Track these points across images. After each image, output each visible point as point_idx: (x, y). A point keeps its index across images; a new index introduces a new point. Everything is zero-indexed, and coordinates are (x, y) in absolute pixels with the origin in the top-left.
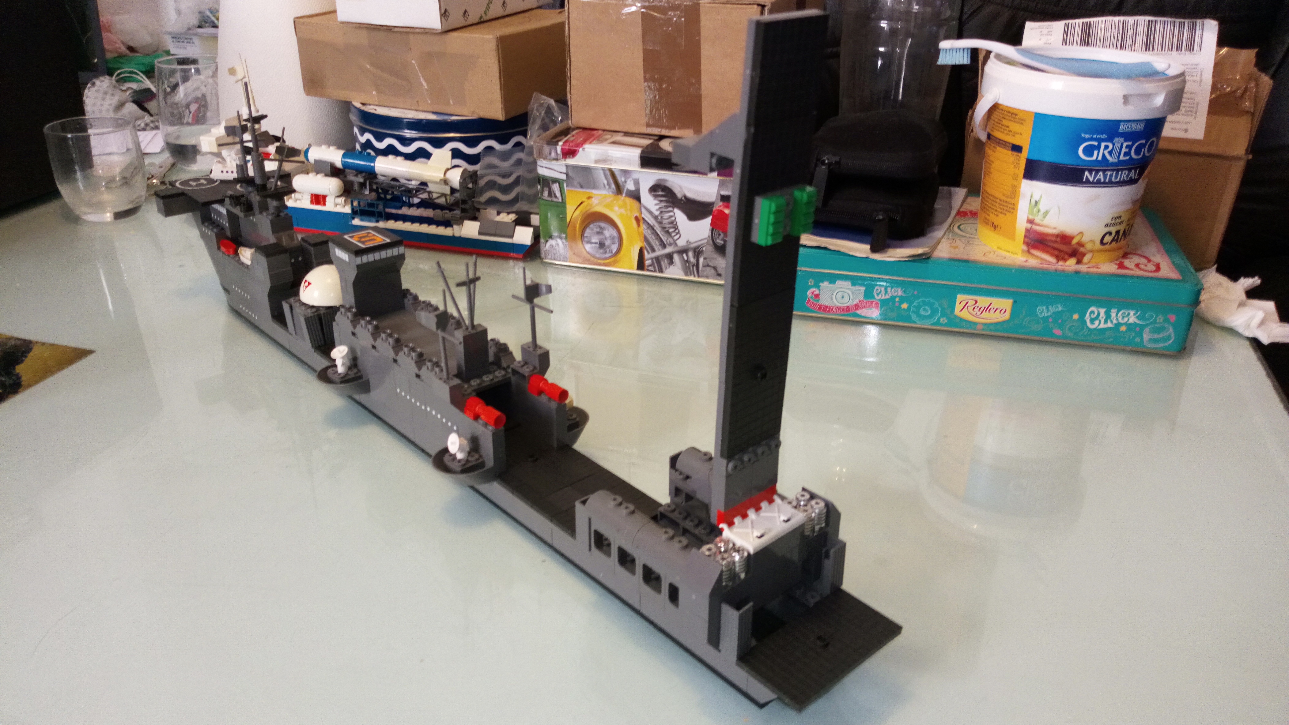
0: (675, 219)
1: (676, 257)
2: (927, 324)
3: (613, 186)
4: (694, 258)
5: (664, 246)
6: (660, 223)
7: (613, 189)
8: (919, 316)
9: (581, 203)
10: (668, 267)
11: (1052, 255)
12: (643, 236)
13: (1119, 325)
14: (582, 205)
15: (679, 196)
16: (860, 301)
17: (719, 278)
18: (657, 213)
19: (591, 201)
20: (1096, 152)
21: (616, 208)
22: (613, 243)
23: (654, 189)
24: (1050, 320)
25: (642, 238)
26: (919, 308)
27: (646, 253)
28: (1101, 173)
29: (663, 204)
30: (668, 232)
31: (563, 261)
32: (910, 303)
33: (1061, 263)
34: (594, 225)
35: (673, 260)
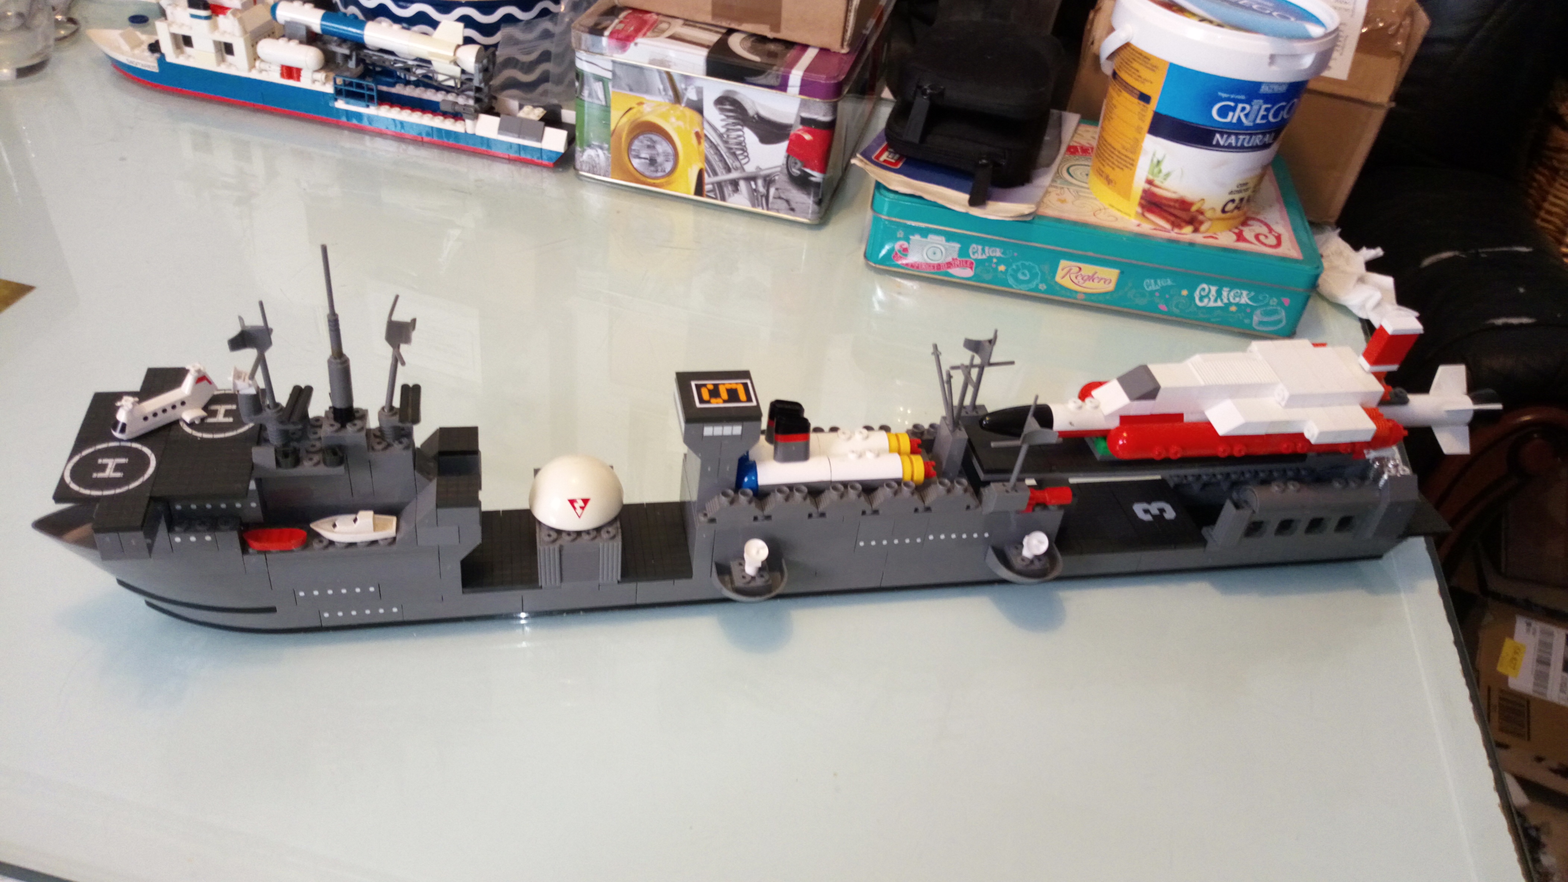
0: (744, 139)
1: (742, 185)
2: (1023, 289)
3: (671, 93)
4: (764, 187)
6: (726, 142)
7: (670, 96)
8: (1016, 279)
9: (630, 109)
10: (731, 195)
11: (1168, 221)
12: (704, 155)
13: (1230, 304)
14: (631, 112)
15: (751, 112)
16: (953, 259)
17: (792, 212)
19: (641, 108)
20: (1231, 114)
21: (673, 120)
22: (667, 161)
23: (722, 101)
24: (1157, 294)
25: (703, 159)
26: (1016, 271)
27: (706, 176)
28: (1233, 137)
29: (731, 121)
30: (734, 154)
31: (605, 176)
32: (1008, 265)
33: (1176, 230)
34: (644, 137)
35: (739, 188)
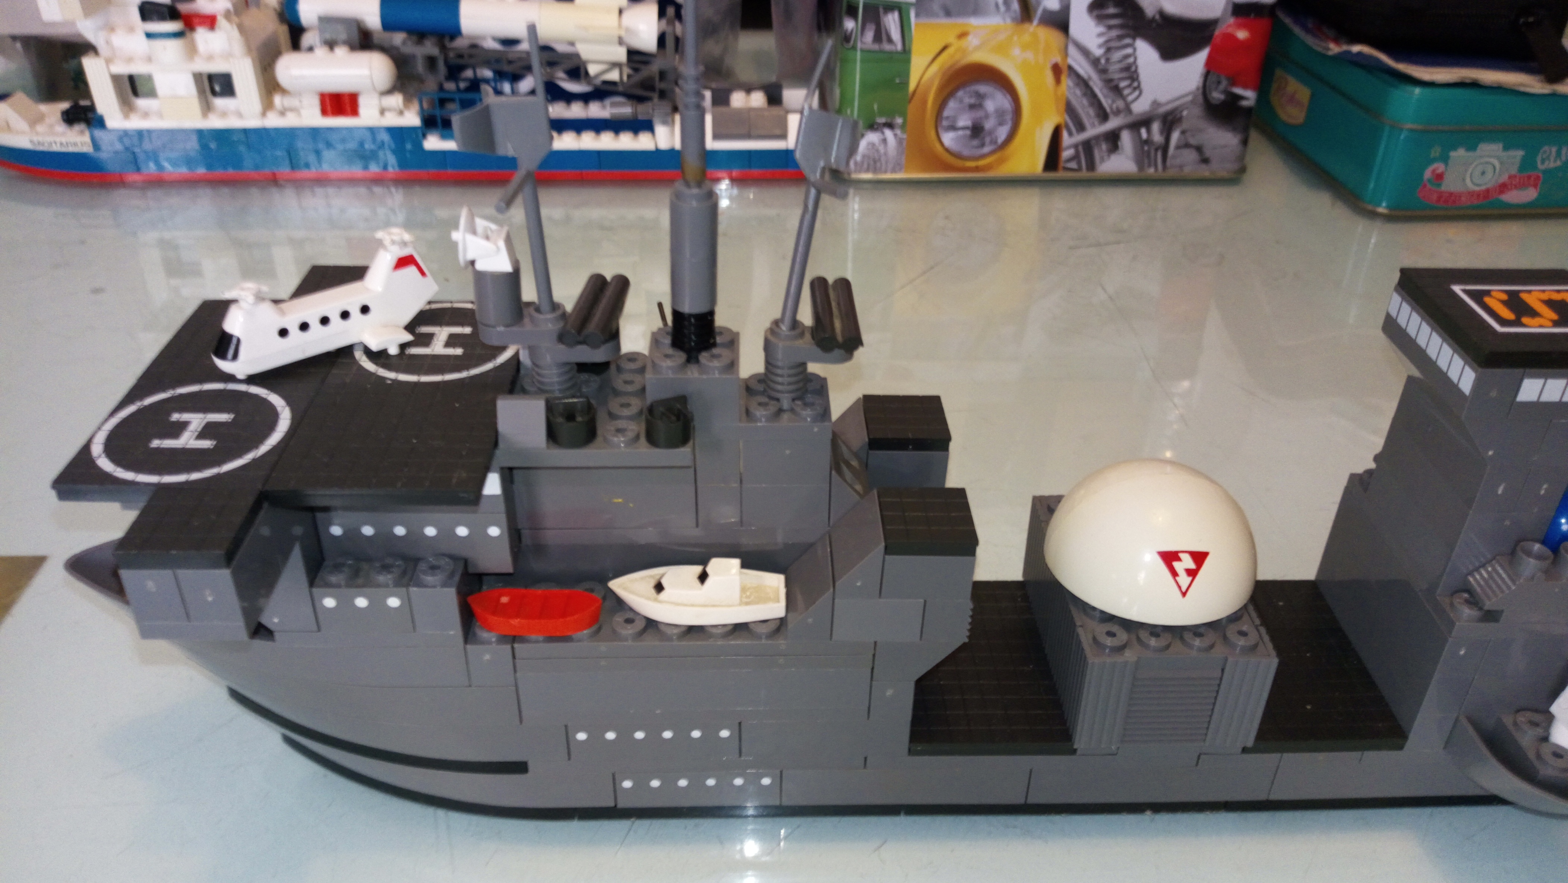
0: (1136, 59)
1: (1126, 138)
3: (1016, 6)
4: (1162, 132)
5: (1103, 116)
6: (1103, 71)
7: (1015, 11)
9: (945, 48)
10: (1105, 157)
12: (1065, 102)
14: (945, 53)
15: (1152, 13)
16: (1510, 177)
17: (1203, 164)
18: (1098, 52)
19: (964, 43)
21: (1016, 52)
22: (1001, 124)
23: (1099, 4)
25: (1062, 107)
27: (1065, 134)
29: (1114, 33)
30: (1116, 90)
31: (894, 171)
34: (966, 92)
35: (1119, 143)
